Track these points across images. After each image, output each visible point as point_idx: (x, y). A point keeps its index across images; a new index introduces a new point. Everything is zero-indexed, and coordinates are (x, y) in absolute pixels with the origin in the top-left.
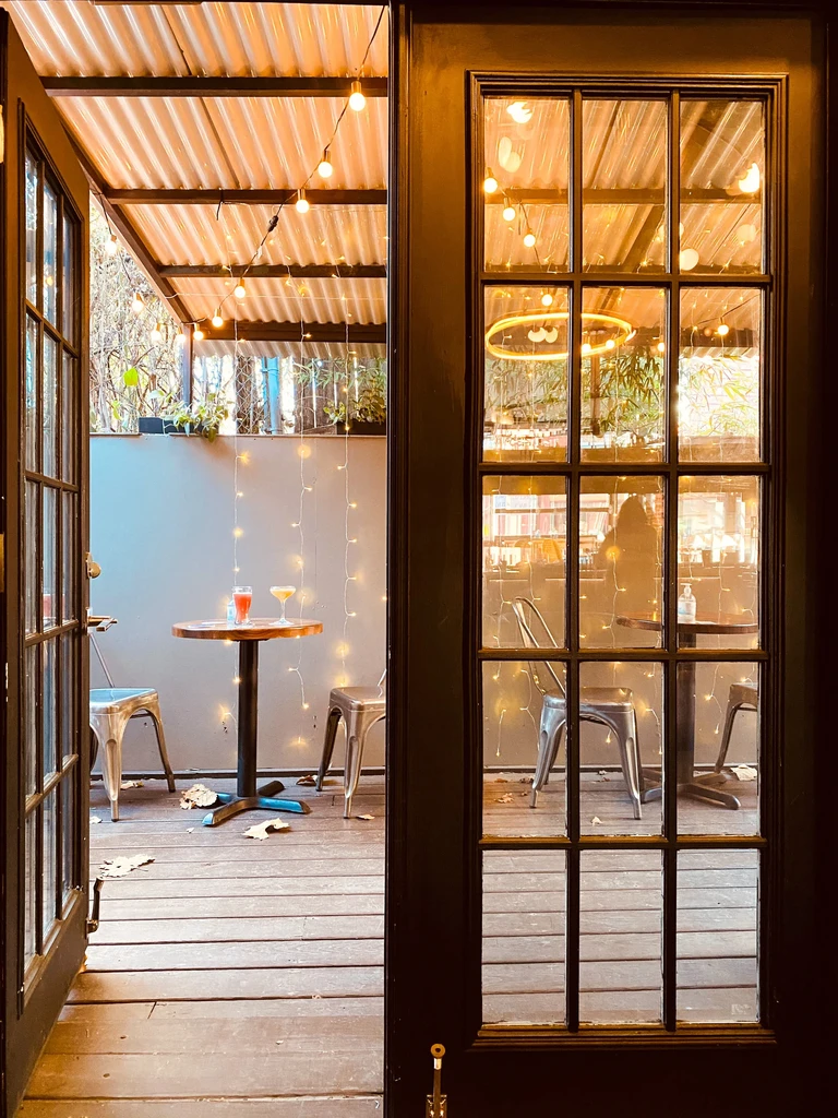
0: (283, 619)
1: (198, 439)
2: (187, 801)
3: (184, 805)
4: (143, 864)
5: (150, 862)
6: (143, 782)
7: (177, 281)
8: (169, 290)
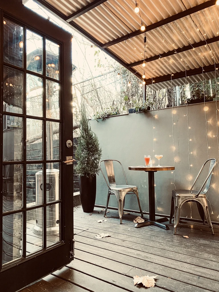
0: (159, 165)
1: (143, 113)
2: (136, 221)
3: (134, 222)
4: (107, 237)
5: (109, 236)
6: (131, 213)
7: (134, 67)
8: (134, 71)
